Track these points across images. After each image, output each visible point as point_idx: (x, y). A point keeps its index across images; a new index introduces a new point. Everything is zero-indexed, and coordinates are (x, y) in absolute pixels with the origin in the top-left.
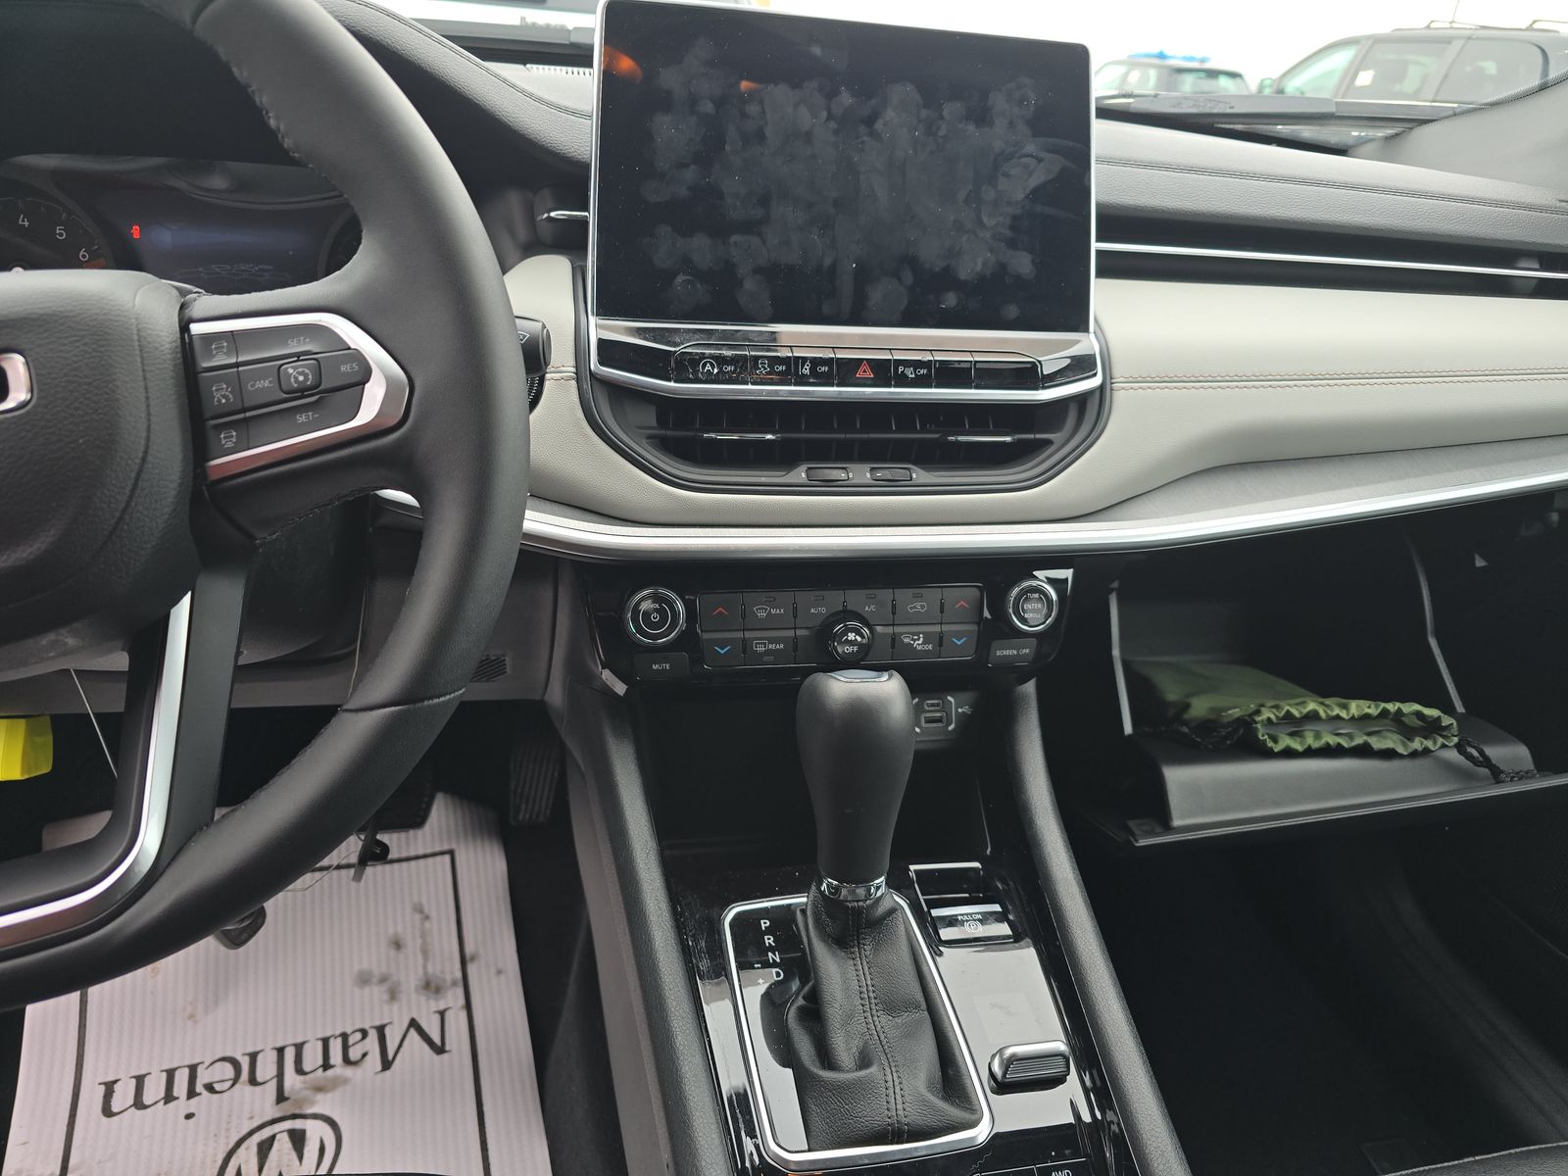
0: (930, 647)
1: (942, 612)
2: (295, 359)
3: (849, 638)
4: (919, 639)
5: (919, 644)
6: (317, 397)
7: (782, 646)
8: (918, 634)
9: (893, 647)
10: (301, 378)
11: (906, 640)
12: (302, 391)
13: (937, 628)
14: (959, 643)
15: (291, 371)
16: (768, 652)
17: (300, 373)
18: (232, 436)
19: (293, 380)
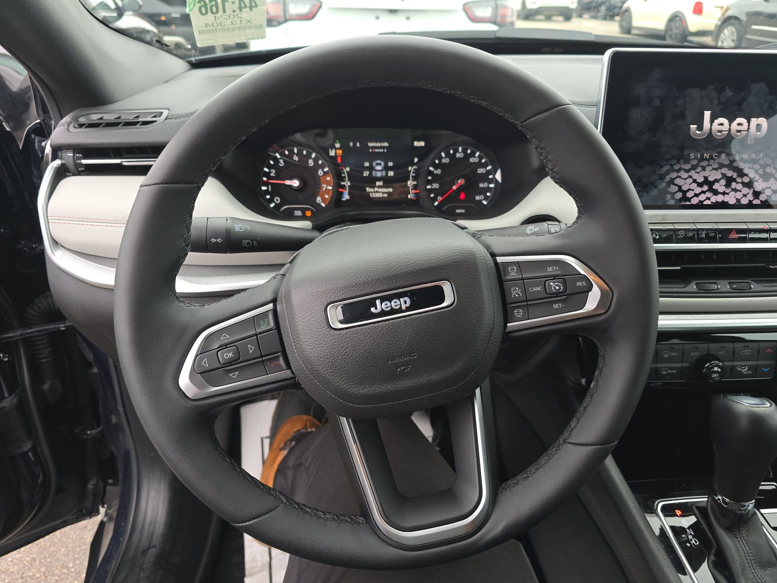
0: (751, 372)
1: (758, 355)
2: (553, 278)
3: (715, 370)
4: (745, 369)
5: (745, 370)
6: (565, 297)
7: (675, 371)
8: (745, 366)
9: (731, 372)
10: (557, 288)
11: (739, 369)
12: (558, 294)
13: (755, 363)
14: (766, 370)
15: (552, 284)
16: (668, 374)
17: (556, 285)
18: (520, 312)
19: (553, 288)
